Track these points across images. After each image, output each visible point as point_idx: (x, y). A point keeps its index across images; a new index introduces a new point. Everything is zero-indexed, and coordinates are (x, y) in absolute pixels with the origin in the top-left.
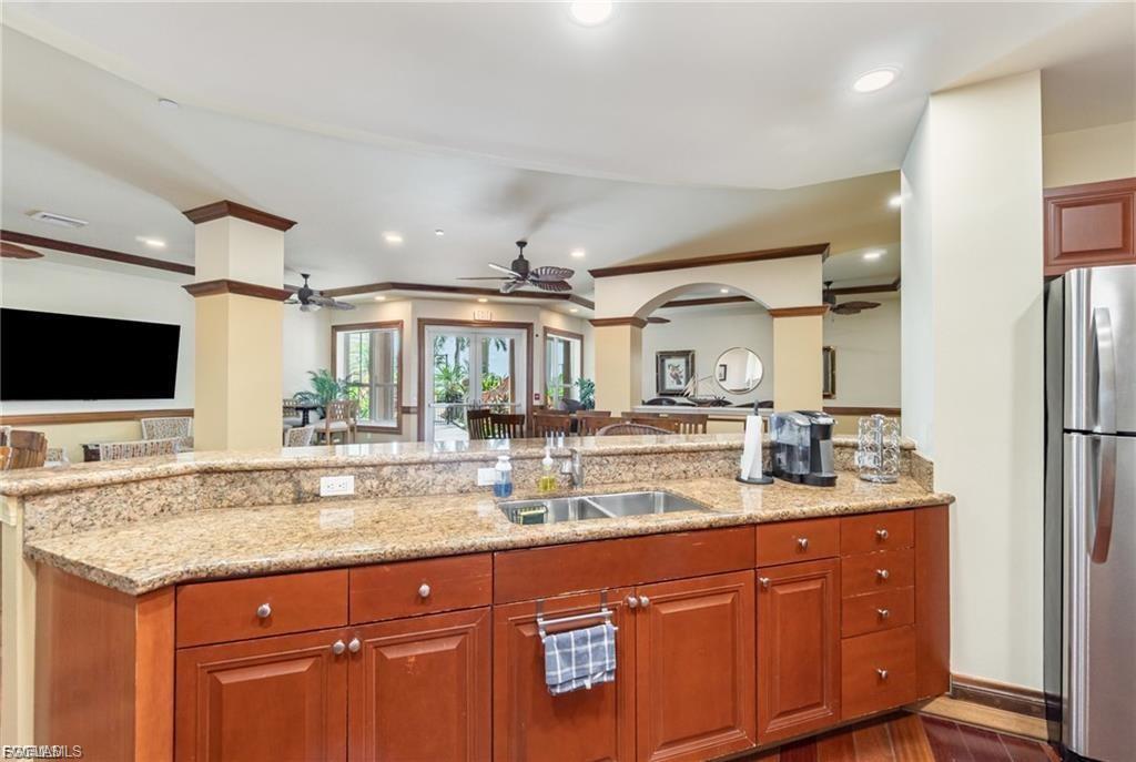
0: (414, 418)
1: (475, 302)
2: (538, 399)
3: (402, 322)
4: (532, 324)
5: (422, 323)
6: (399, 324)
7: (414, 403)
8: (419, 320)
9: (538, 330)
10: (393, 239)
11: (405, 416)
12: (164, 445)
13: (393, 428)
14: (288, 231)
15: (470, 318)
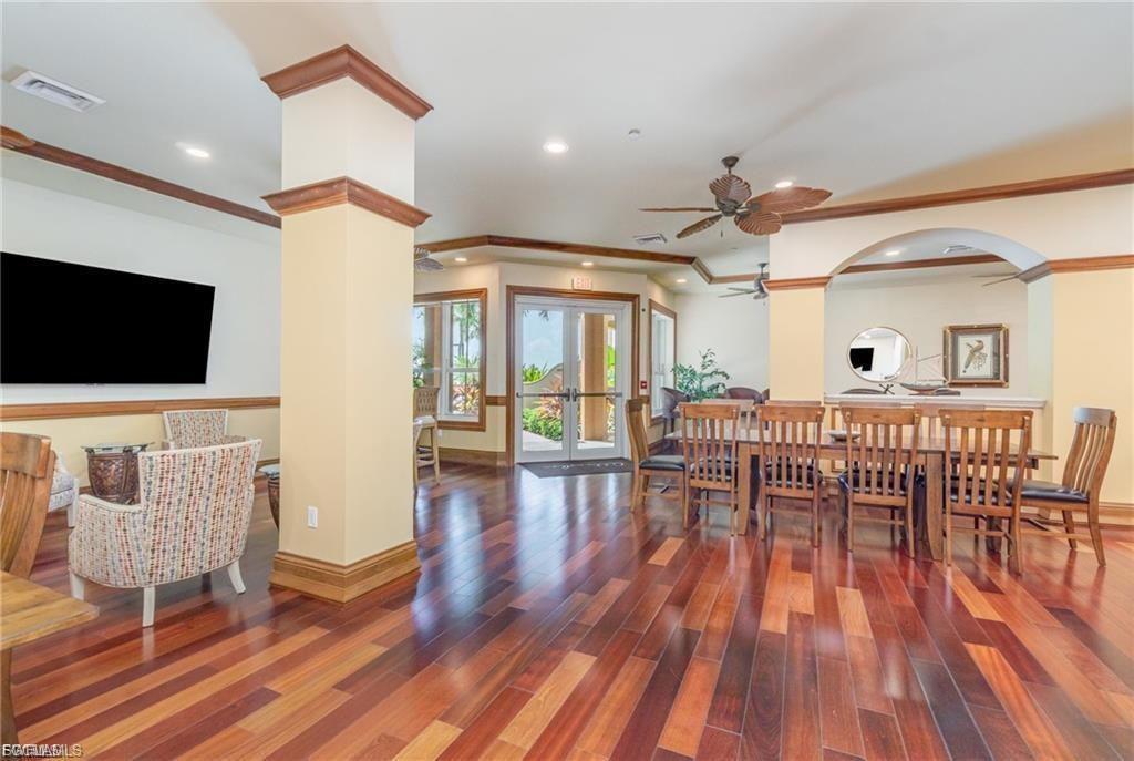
0: (502, 410)
1: (577, 266)
2: (645, 387)
3: (486, 289)
4: (638, 296)
5: (513, 291)
6: (481, 293)
7: (502, 392)
8: (509, 288)
9: (644, 304)
10: (556, 147)
11: (489, 409)
12: (241, 452)
13: (473, 423)
14: (421, 120)
15: (567, 286)
